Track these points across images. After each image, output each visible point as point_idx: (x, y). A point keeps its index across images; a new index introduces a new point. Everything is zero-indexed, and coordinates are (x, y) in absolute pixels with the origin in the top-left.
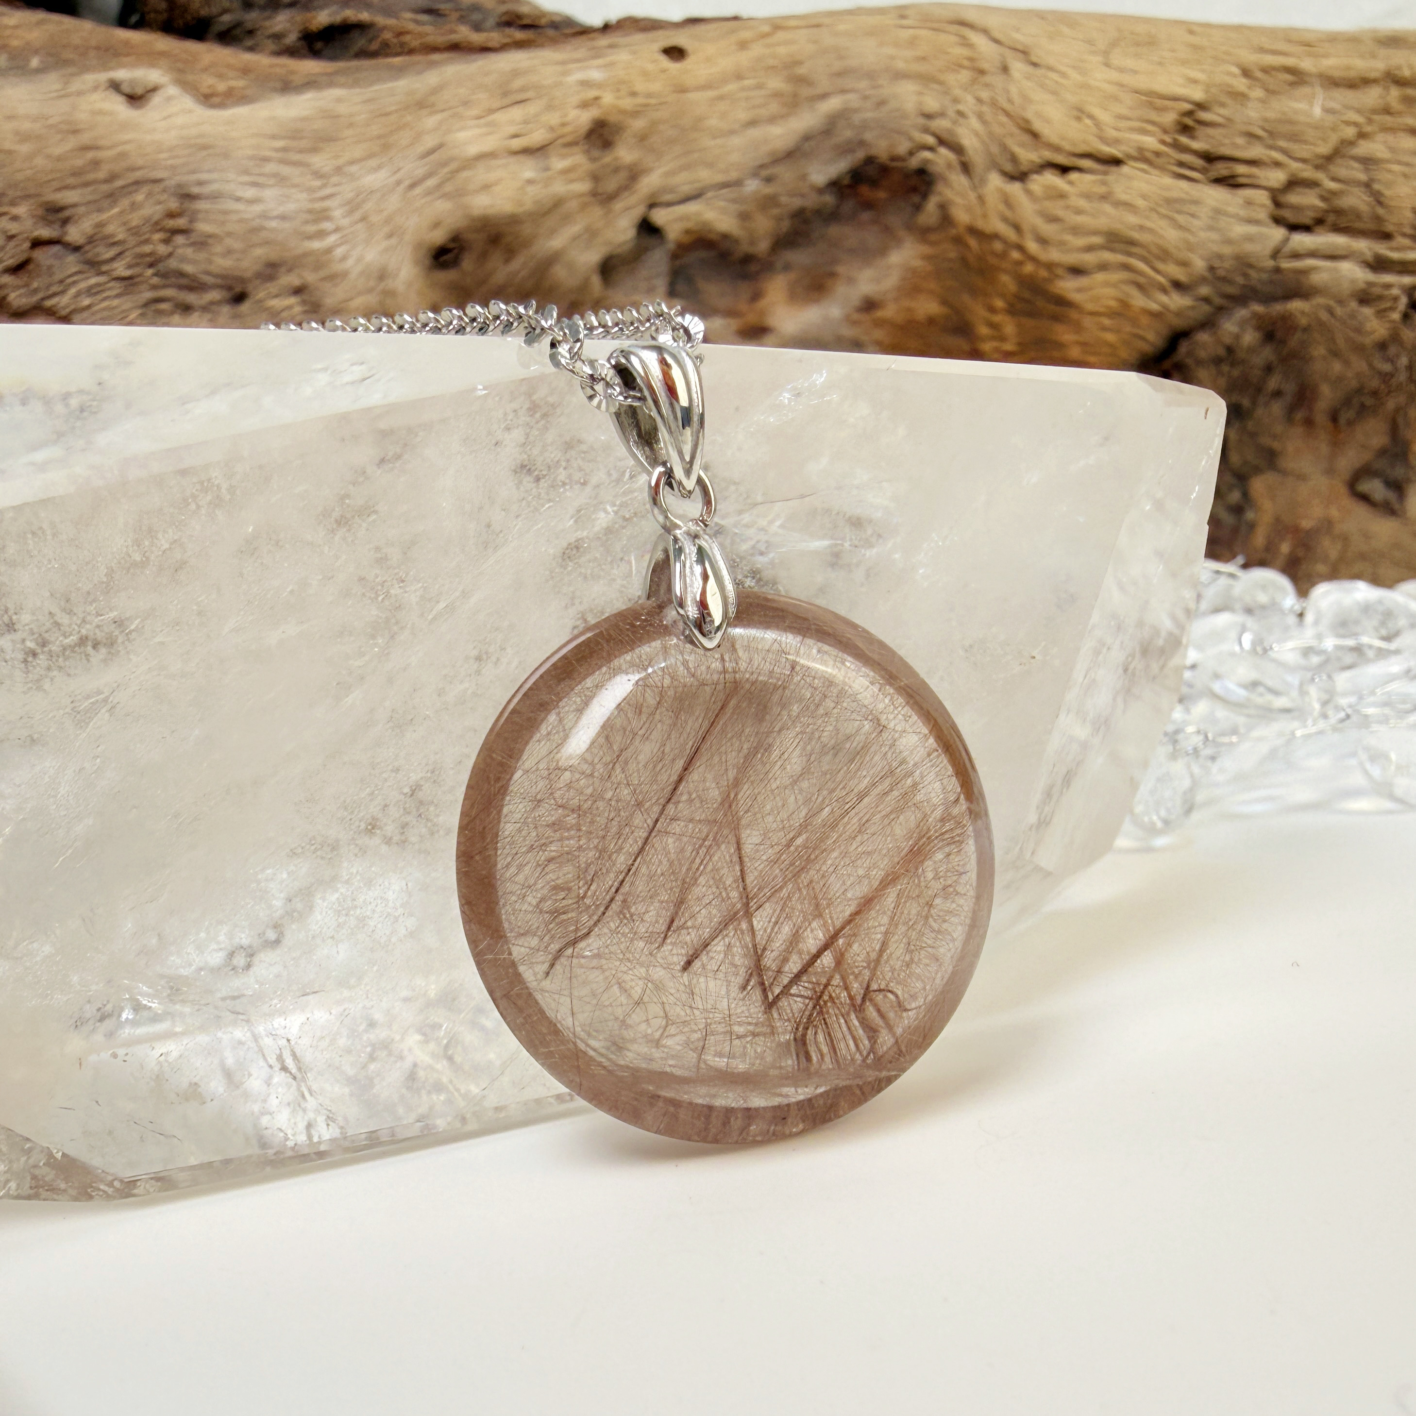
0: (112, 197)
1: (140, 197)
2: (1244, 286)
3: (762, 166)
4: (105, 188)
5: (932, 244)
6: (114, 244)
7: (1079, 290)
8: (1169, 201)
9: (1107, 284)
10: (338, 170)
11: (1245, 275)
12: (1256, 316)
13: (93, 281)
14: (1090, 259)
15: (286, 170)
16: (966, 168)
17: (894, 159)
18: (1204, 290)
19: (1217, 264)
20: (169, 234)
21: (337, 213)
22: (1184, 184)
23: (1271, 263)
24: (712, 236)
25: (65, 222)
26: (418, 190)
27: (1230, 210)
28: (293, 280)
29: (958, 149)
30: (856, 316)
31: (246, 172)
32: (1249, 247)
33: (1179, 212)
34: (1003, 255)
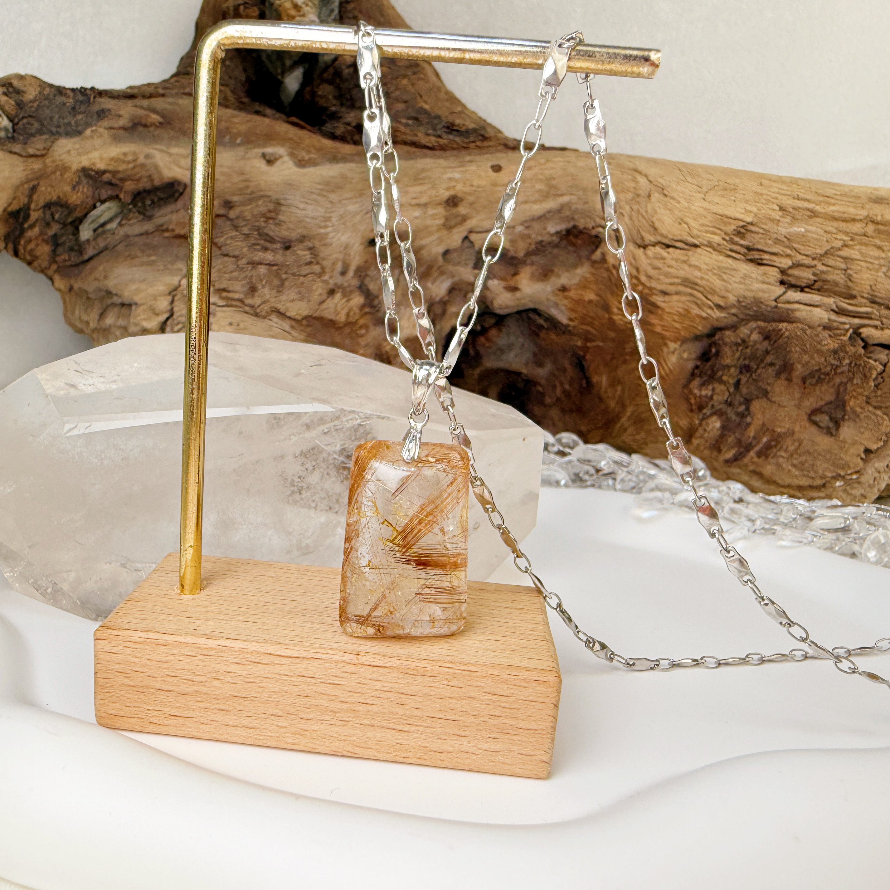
1: (260, 203)
2: (757, 312)
3: (526, 221)
4: (249, 197)
6: (245, 220)
7: (664, 302)
8: (720, 268)
9: (678, 301)
10: (340, 201)
11: (758, 307)
12: (758, 327)
13: (234, 234)
14: (672, 288)
15: (319, 198)
17: (586, 229)
18: (733, 311)
20: (267, 219)
22: (730, 261)
23: (773, 304)
25: (231, 208)
27: (753, 276)
28: (309, 244)
30: (557, 292)
31: (304, 197)
32: (762, 295)
33: (724, 273)
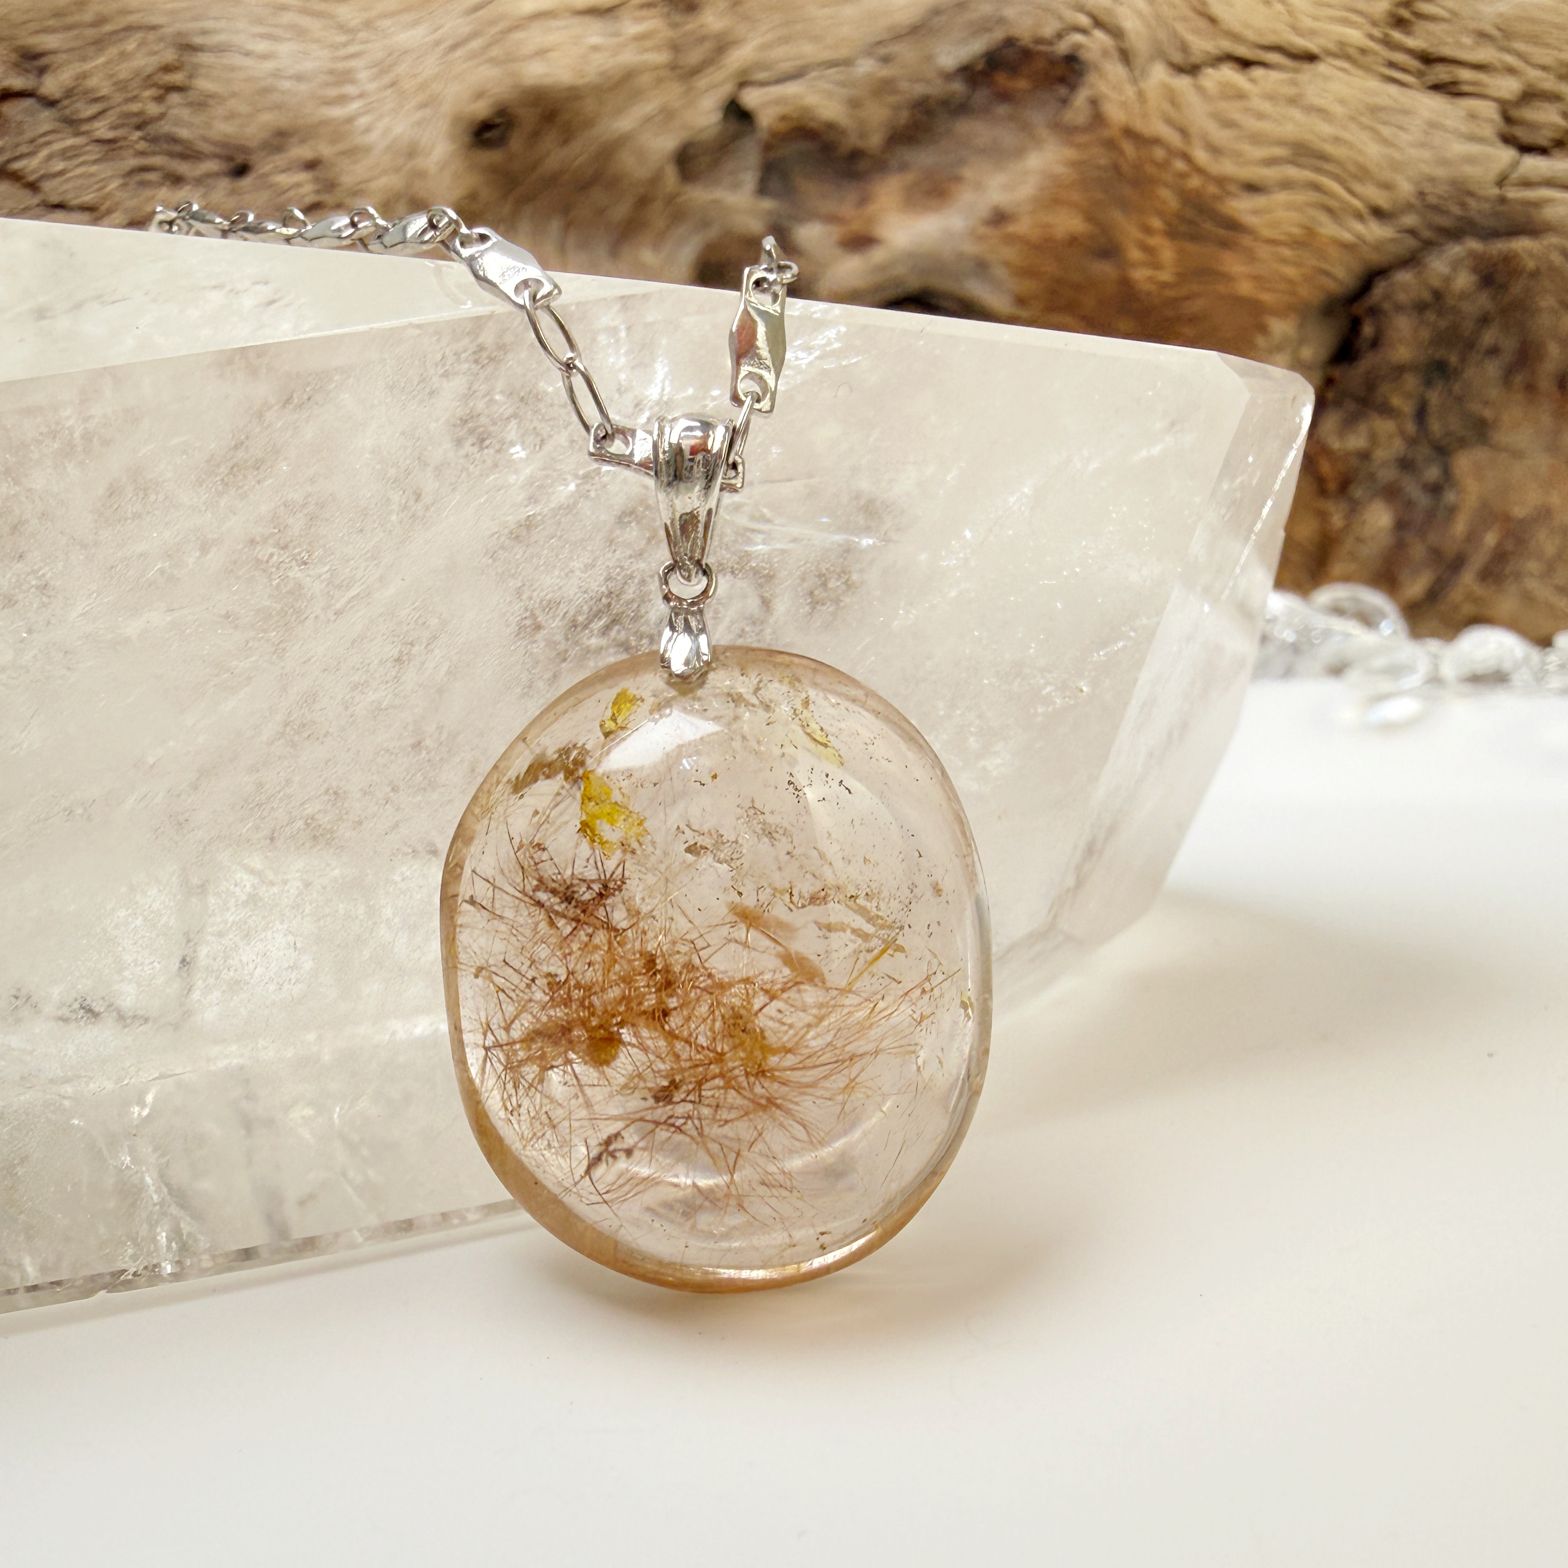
0: (99, 44)
1: (131, 45)
2: (1460, 218)
3: (879, 43)
4: (91, 33)
5: (1078, 146)
6: (97, 100)
7: (1256, 212)
8: (1374, 110)
9: (1290, 207)
10: (368, 24)
11: (1463, 205)
12: (1472, 254)
13: (70, 142)
14: (1270, 174)
15: (306, 21)
16: (1125, 56)
17: (1039, 41)
18: (1410, 220)
19: (1428, 188)
20: (162, 92)
21: (363, 75)
22: (1393, 89)
23: (1495, 191)
24: (813, 125)
25: (42, 71)
26: (459, 53)
27: (1449, 123)
28: (304, 152)
29: (1116, 33)
30: (983, 230)
31: (260, 21)
32: (1469, 171)
33: (1385, 123)
34: (1164, 165)
